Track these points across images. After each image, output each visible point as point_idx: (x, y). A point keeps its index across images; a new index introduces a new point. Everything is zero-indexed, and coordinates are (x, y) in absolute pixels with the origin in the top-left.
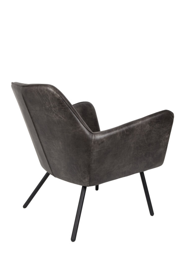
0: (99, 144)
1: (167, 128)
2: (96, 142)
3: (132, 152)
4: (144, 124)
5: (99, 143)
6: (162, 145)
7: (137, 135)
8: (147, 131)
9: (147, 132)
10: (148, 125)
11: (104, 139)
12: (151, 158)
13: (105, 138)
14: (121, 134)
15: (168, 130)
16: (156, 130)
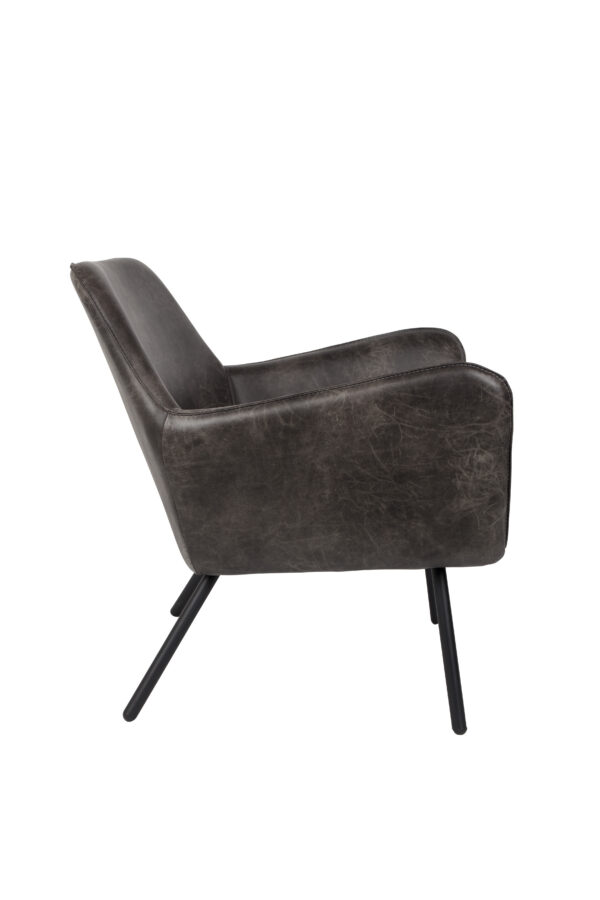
0: (188, 448)
1: (474, 428)
2: (176, 440)
3: (328, 492)
4: (359, 401)
5: (186, 442)
6: (465, 487)
7: (335, 436)
8: (375, 427)
9: (378, 431)
10: (376, 408)
11: (203, 434)
12: (419, 524)
13: (203, 429)
14: (263, 424)
15: (478, 435)
16: (417, 428)
